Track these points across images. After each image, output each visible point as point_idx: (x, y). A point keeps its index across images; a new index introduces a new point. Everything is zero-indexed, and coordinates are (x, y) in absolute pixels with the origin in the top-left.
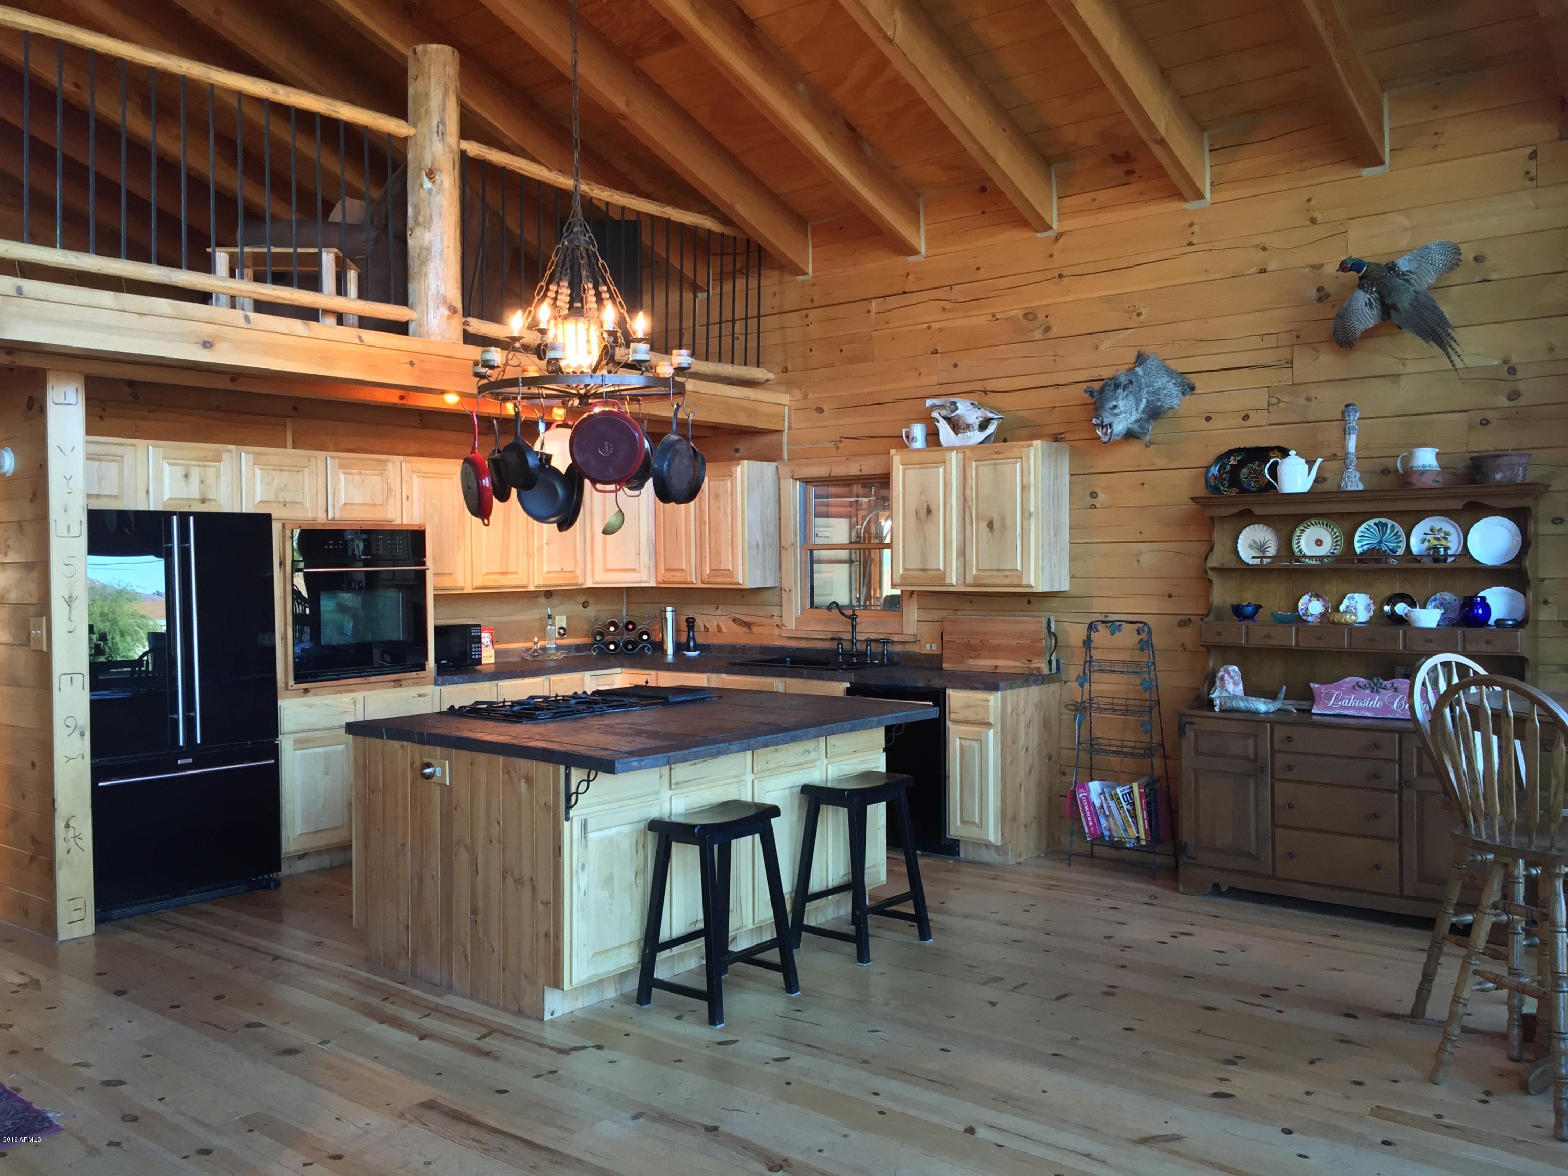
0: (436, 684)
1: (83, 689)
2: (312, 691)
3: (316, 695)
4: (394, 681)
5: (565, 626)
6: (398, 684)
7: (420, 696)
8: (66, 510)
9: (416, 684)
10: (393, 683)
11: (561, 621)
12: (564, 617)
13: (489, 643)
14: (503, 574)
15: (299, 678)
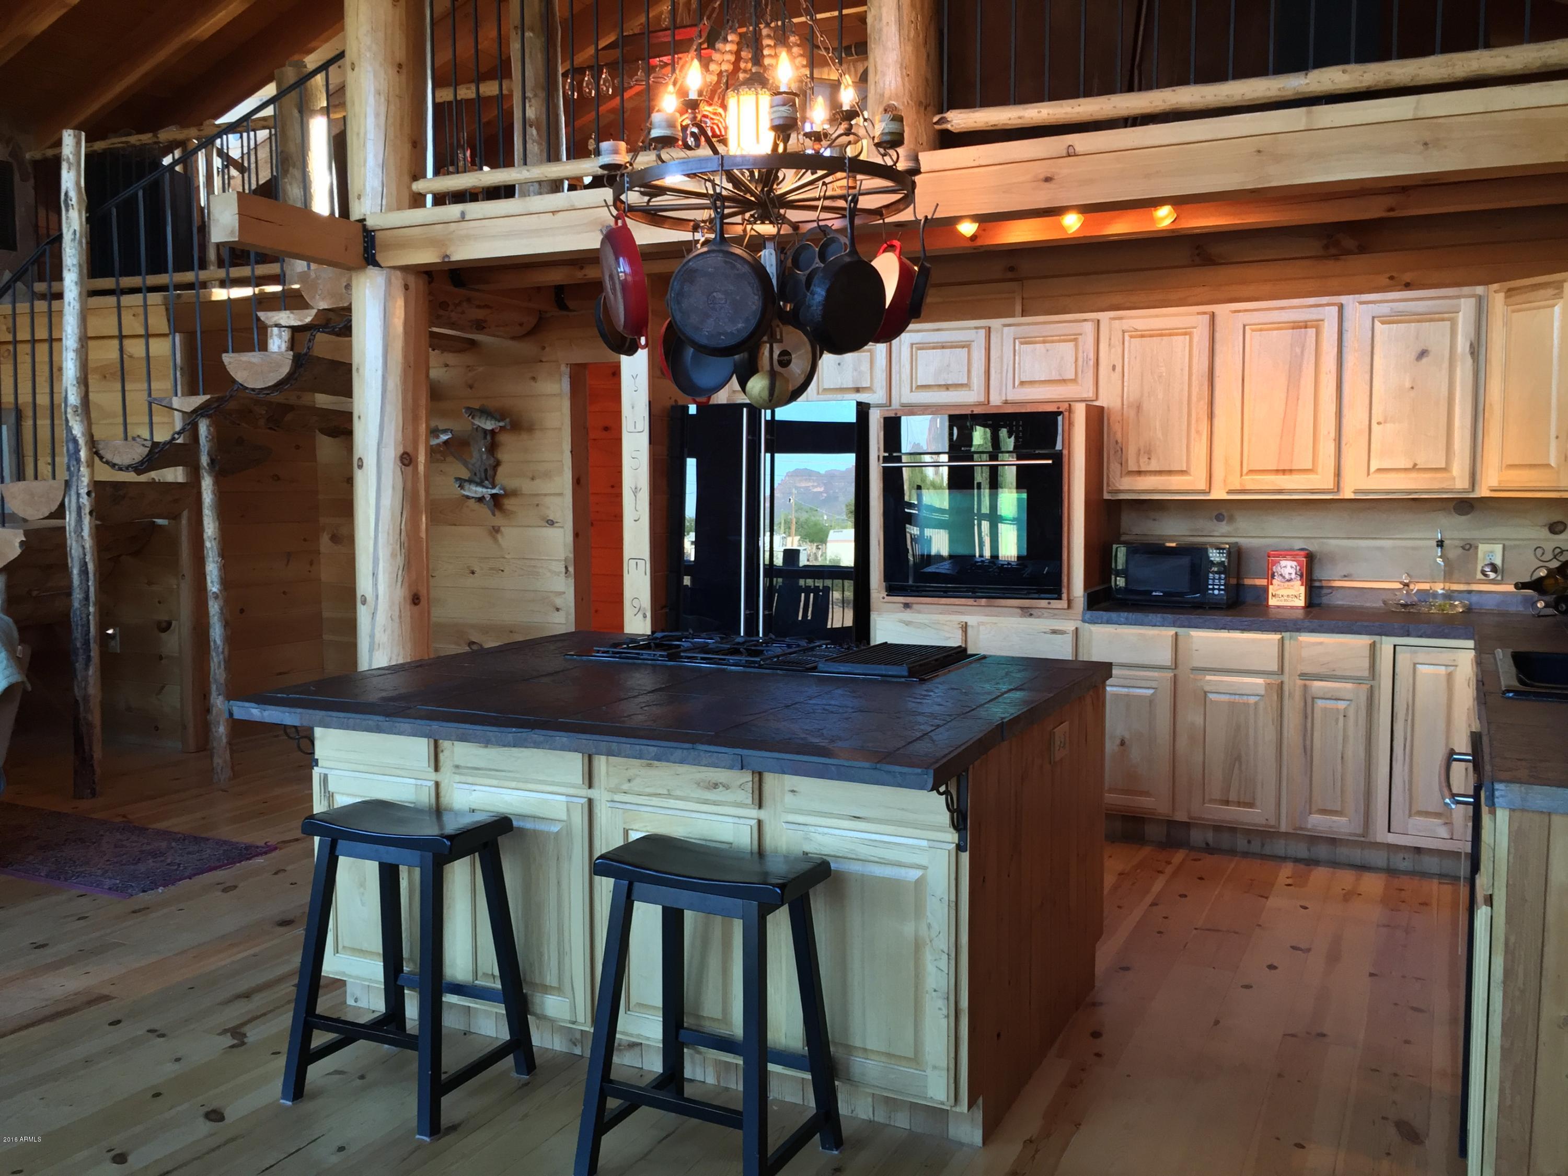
0: (1084, 621)
1: (646, 574)
2: (915, 606)
3: (919, 612)
4: (1021, 608)
5: (1498, 561)
6: (1027, 612)
7: (1054, 632)
8: (633, 408)
9: (1054, 616)
10: (1019, 611)
11: (1490, 552)
12: (1498, 548)
13: (1293, 576)
14: (1284, 472)
15: (893, 589)
